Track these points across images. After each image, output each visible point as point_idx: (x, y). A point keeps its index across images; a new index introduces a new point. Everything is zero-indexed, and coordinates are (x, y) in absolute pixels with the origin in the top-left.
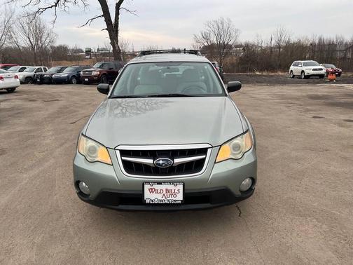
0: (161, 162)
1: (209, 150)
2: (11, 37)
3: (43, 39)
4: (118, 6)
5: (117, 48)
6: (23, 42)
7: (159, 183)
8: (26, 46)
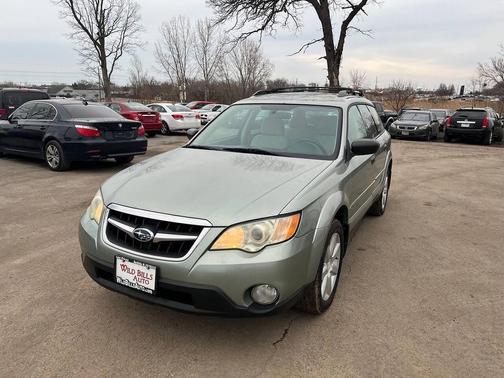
0: (140, 233)
1: (205, 231)
2: (222, 69)
3: (257, 72)
4: (345, 24)
5: (336, 84)
6: (234, 74)
7: (131, 260)
8: (236, 80)
